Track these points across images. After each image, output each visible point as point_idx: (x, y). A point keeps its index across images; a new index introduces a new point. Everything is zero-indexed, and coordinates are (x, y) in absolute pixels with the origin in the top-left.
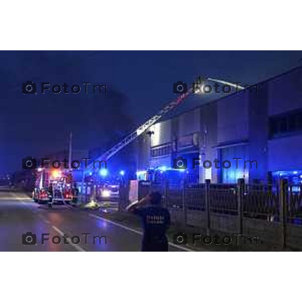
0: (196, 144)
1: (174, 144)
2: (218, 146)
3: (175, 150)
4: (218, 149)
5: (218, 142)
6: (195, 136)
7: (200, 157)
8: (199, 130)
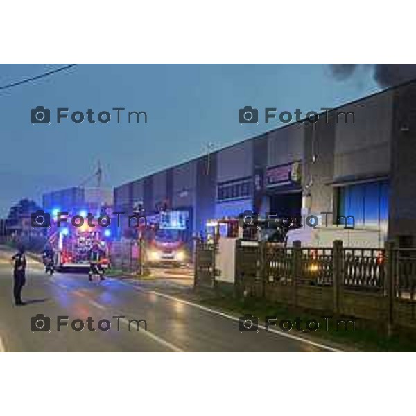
0: (295, 178)
1: (258, 179)
2: (334, 183)
3: (258, 188)
4: (335, 188)
5: (336, 176)
6: (295, 166)
7: (304, 199)
8: (301, 157)
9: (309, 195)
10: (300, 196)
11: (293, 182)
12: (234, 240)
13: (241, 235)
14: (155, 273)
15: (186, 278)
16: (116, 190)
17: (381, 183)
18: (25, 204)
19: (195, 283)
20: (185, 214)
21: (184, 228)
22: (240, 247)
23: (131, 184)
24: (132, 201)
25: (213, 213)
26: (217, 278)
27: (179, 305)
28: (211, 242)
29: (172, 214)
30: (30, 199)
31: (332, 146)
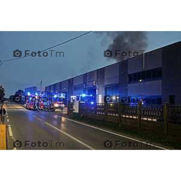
0: (94, 85)
1: (84, 85)
4: (105, 87)
5: (105, 85)
6: (94, 82)
7: (97, 90)
8: (96, 79)
9: (98, 89)
10: (96, 89)
11: (94, 86)
12: (78, 101)
13: (80, 100)
14: (56, 110)
15: (65, 111)
16: (46, 88)
17: (116, 86)
18: (20, 91)
19: (68, 113)
20: (65, 94)
21: (65, 98)
22: (80, 103)
23: (50, 86)
24: (50, 90)
25: (73, 94)
26: (74, 111)
27: (63, 119)
28: (72, 102)
29: (61, 94)
30: (21, 90)
31: (104, 77)
